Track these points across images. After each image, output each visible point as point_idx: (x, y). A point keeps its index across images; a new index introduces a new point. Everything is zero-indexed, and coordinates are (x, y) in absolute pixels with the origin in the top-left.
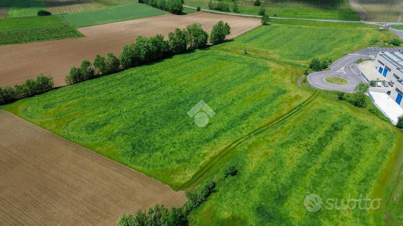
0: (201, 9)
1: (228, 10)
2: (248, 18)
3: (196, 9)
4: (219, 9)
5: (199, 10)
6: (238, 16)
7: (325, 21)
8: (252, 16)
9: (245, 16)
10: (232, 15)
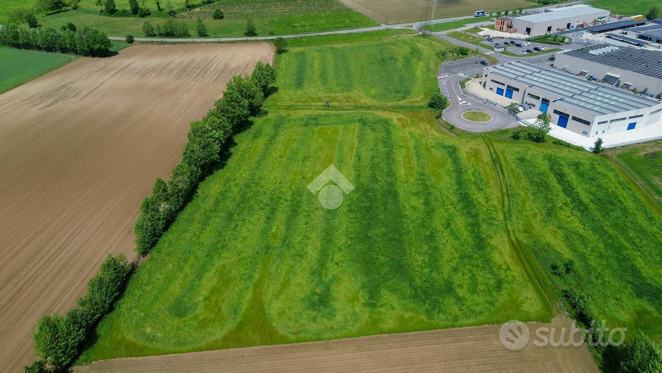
0: (135, 39)
1: (186, 35)
2: (236, 43)
3: (124, 39)
4: (169, 35)
5: (130, 41)
6: (217, 42)
7: (347, 32)
8: (241, 41)
9: (230, 41)
10: (205, 42)
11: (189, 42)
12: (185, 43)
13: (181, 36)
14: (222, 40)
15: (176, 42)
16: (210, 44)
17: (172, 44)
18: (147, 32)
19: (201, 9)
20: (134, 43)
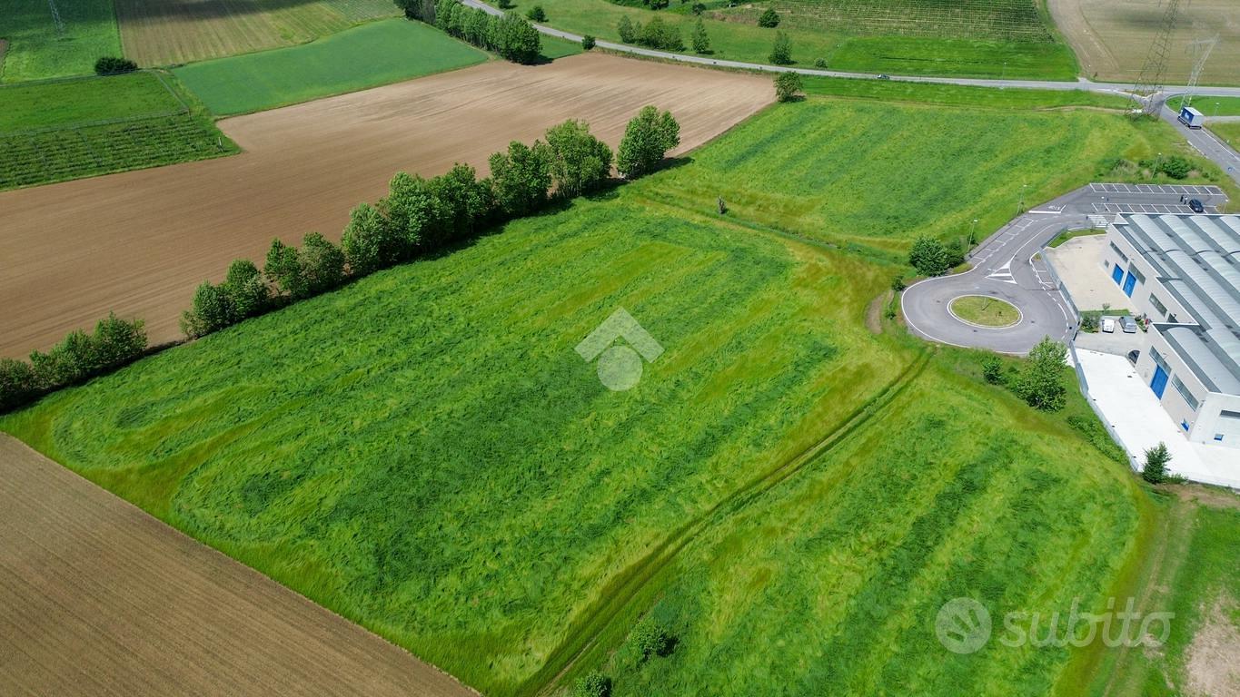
0: (598, 42)
1: (677, 47)
3: (581, 40)
4: (651, 43)
5: (589, 44)
6: (710, 65)
7: (970, 84)
8: (750, 69)
9: (731, 68)
10: (690, 63)
11: (668, 59)
12: (660, 60)
13: (667, 48)
14: (720, 63)
15: (648, 56)
16: (697, 68)
17: (641, 59)
18: (623, 34)
19: (753, 6)
20: (593, 49)
